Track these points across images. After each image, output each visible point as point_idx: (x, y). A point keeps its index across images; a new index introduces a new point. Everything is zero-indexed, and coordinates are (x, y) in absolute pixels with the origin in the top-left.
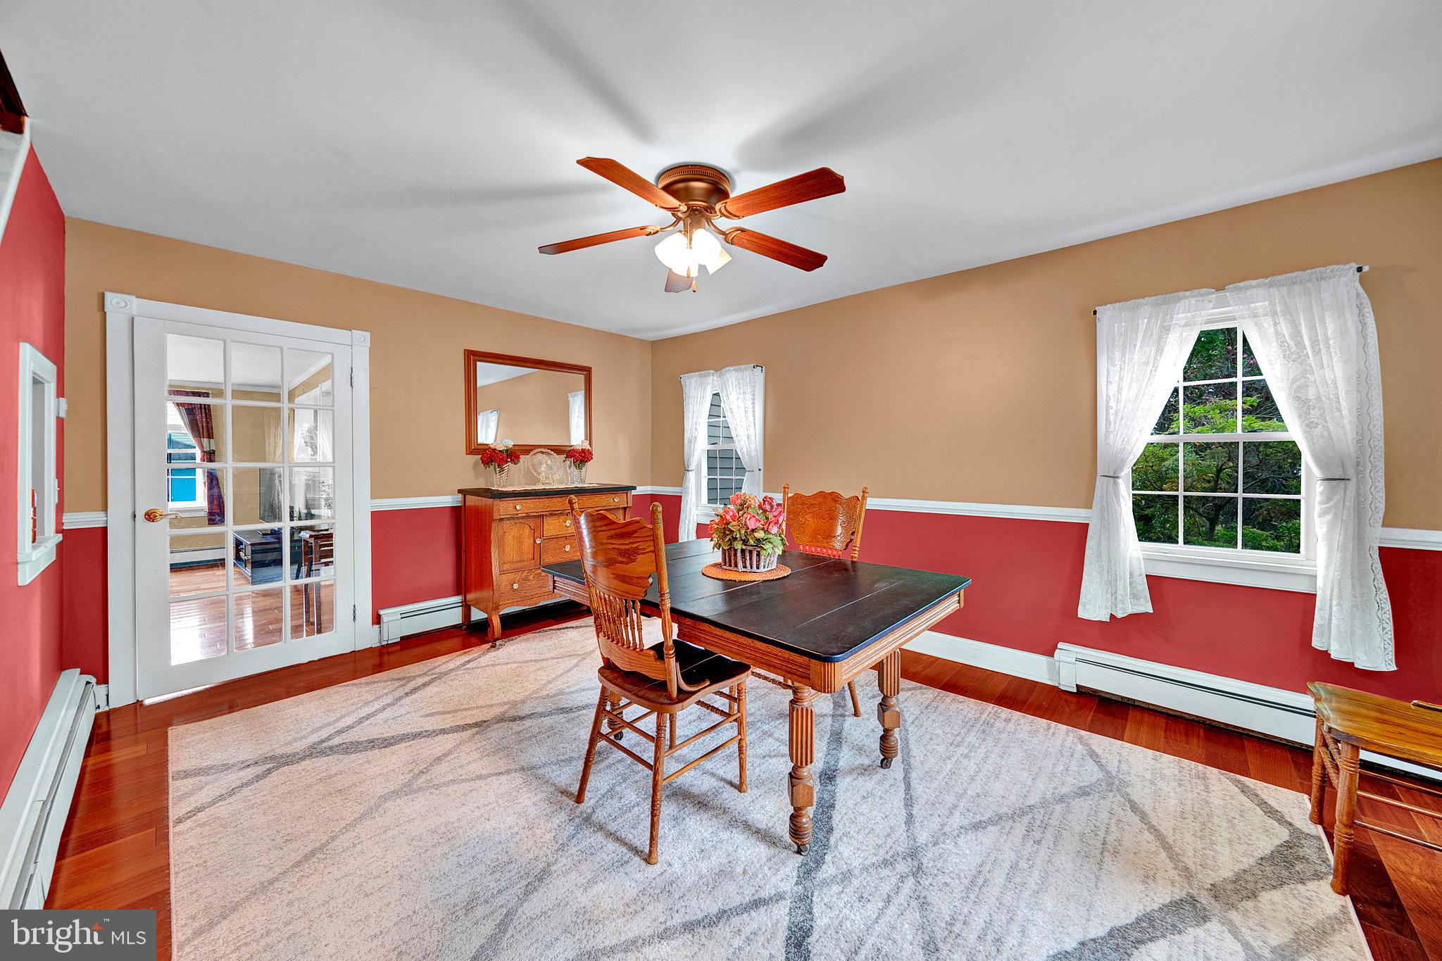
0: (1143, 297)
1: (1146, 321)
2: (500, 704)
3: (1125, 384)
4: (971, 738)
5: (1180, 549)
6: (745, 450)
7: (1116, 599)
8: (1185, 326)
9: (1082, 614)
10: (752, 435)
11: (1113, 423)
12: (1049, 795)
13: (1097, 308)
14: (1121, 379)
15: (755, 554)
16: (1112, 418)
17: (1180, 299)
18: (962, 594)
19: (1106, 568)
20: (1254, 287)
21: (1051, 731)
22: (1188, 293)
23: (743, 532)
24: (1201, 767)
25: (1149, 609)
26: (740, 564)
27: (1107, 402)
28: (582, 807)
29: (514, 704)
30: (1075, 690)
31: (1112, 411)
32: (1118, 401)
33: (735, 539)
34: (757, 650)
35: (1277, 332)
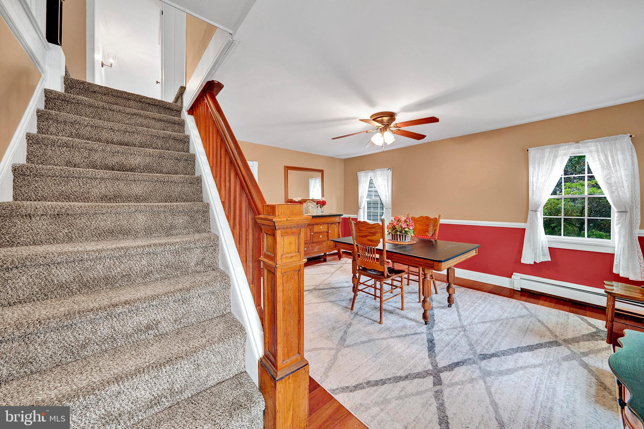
0: (547, 145)
1: (548, 153)
2: (313, 285)
3: (540, 177)
4: (480, 301)
5: (562, 238)
6: (384, 201)
7: (536, 256)
8: (564, 155)
9: (523, 261)
10: (387, 195)
11: (535, 191)
12: (509, 317)
13: (528, 149)
14: (538, 175)
15: (404, 236)
16: (534, 189)
17: (561, 146)
18: (477, 250)
19: (532, 245)
20: (590, 142)
21: (510, 301)
22: (564, 144)
23: (400, 229)
24: (567, 313)
25: (549, 259)
26: (399, 239)
27: (533, 183)
28: (353, 311)
29: (317, 286)
30: (520, 290)
31: (534, 187)
32: (537, 183)
33: (397, 231)
34: (415, 261)
35: (599, 159)
